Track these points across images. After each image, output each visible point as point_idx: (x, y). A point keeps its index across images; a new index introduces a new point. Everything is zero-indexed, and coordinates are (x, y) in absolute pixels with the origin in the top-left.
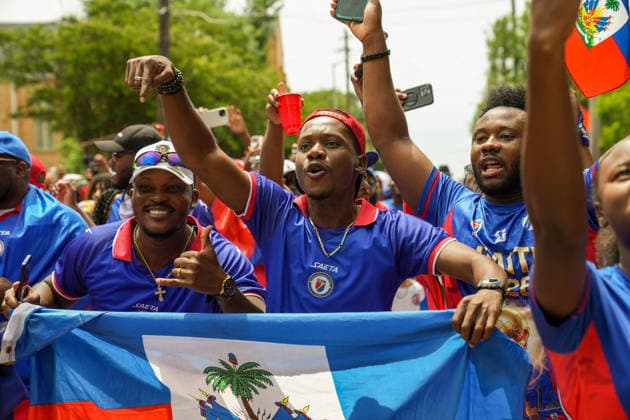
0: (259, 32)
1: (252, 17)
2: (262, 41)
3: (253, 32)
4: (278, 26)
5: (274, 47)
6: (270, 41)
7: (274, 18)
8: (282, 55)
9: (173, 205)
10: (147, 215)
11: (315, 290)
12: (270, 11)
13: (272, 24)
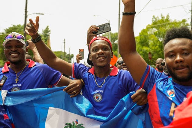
0: (45, 38)
1: (44, 35)
2: (46, 40)
3: (44, 38)
4: (49, 37)
5: (49, 41)
6: (48, 41)
7: (49, 35)
8: (50, 43)
9: (19, 52)
10: (10, 56)
11: (96, 100)
12: (48, 34)
13: (48, 37)
